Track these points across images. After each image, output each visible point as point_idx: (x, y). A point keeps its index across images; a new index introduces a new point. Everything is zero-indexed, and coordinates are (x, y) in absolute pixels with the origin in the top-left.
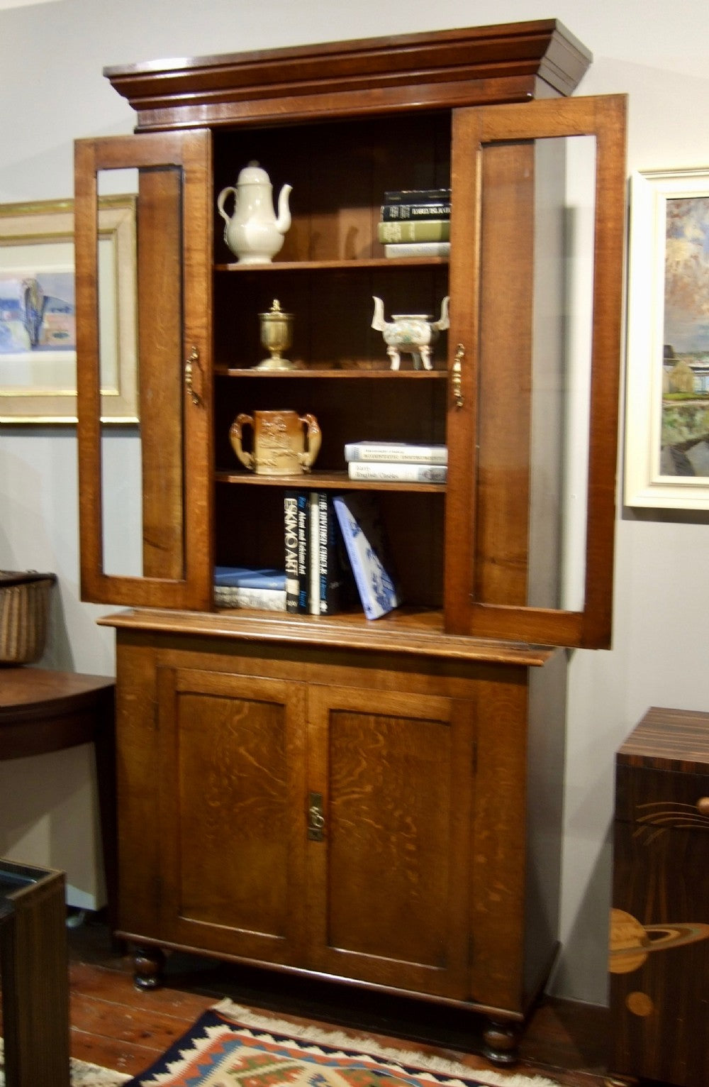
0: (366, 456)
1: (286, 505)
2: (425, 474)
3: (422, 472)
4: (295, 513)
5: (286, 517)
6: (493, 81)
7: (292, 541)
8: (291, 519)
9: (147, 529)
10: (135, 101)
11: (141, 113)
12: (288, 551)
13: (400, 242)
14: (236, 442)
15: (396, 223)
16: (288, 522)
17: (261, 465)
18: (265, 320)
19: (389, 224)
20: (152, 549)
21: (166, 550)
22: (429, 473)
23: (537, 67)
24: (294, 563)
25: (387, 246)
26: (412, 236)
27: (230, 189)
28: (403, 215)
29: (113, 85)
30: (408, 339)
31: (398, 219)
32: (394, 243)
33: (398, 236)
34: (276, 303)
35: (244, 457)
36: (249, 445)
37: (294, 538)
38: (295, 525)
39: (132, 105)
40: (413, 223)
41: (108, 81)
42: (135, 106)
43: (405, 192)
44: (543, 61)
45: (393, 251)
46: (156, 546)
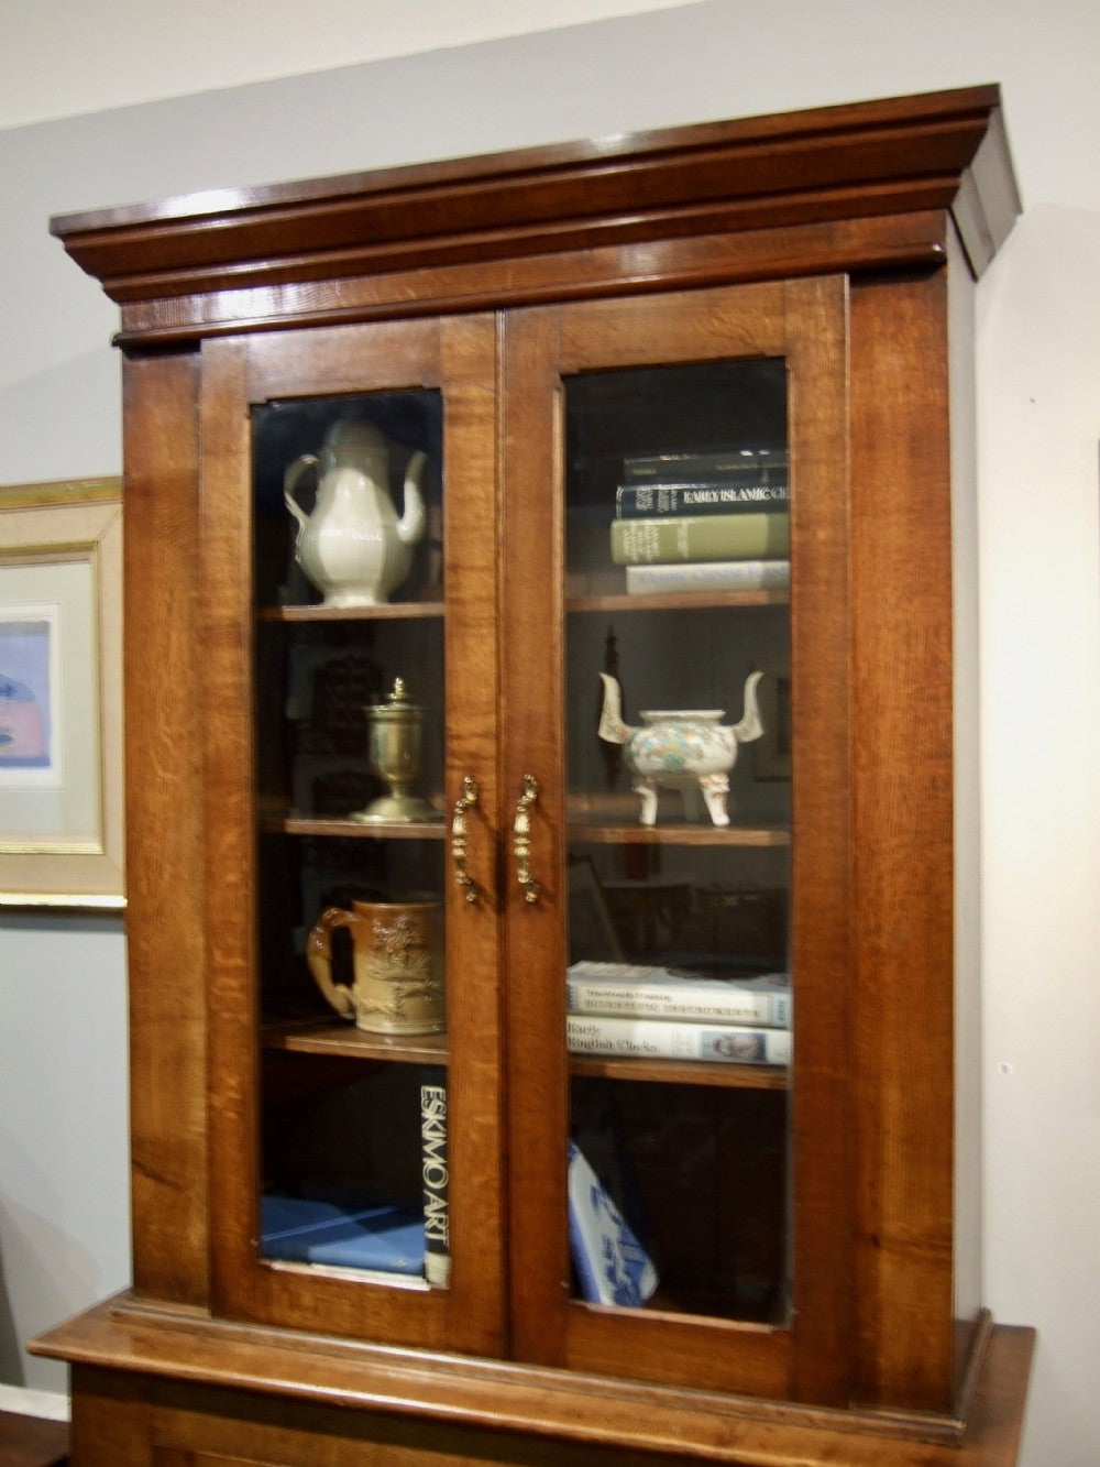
0: (588, 1003)
1: (424, 1099)
2: (717, 1046)
3: (711, 1041)
4: (441, 1117)
5: (426, 1127)
6: (854, 225)
7: (436, 1175)
8: (434, 1128)
9: (138, 1143)
10: (114, 284)
11: (130, 307)
12: (429, 1194)
13: (657, 562)
14: (321, 967)
15: (648, 523)
16: (427, 1134)
17: (369, 1012)
18: (377, 720)
19: (633, 523)
20: (149, 1183)
21: (178, 1188)
22: (725, 1044)
23: (952, 192)
24: (440, 1221)
25: (632, 570)
26: (683, 547)
27: (309, 459)
28: (663, 505)
29: (71, 252)
30: (678, 762)
31: (653, 513)
32: (643, 562)
33: (654, 549)
34: (398, 683)
35: (337, 995)
36: (344, 973)
37: (441, 1168)
38: (440, 1143)
39: (111, 293)
40: (686, 522)
41: (59, 244)
42: (115, 295)
43: (665, 458)
44: (964, 180)
45: (642, 578)
46: (158, 1178)
